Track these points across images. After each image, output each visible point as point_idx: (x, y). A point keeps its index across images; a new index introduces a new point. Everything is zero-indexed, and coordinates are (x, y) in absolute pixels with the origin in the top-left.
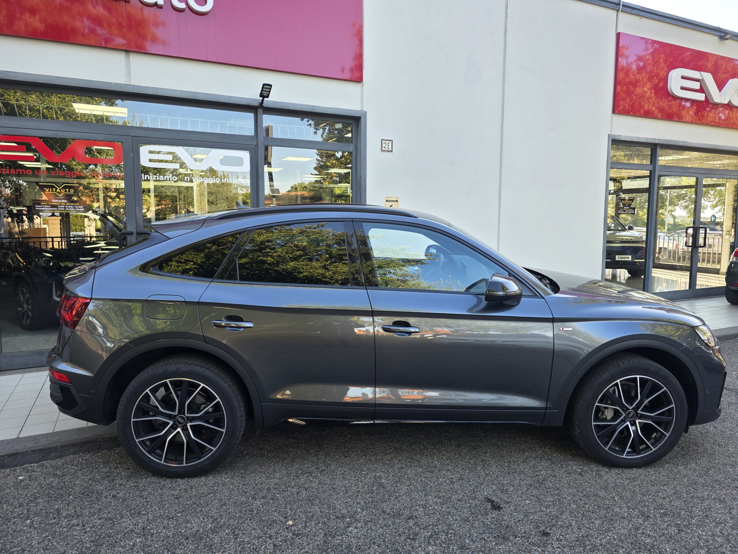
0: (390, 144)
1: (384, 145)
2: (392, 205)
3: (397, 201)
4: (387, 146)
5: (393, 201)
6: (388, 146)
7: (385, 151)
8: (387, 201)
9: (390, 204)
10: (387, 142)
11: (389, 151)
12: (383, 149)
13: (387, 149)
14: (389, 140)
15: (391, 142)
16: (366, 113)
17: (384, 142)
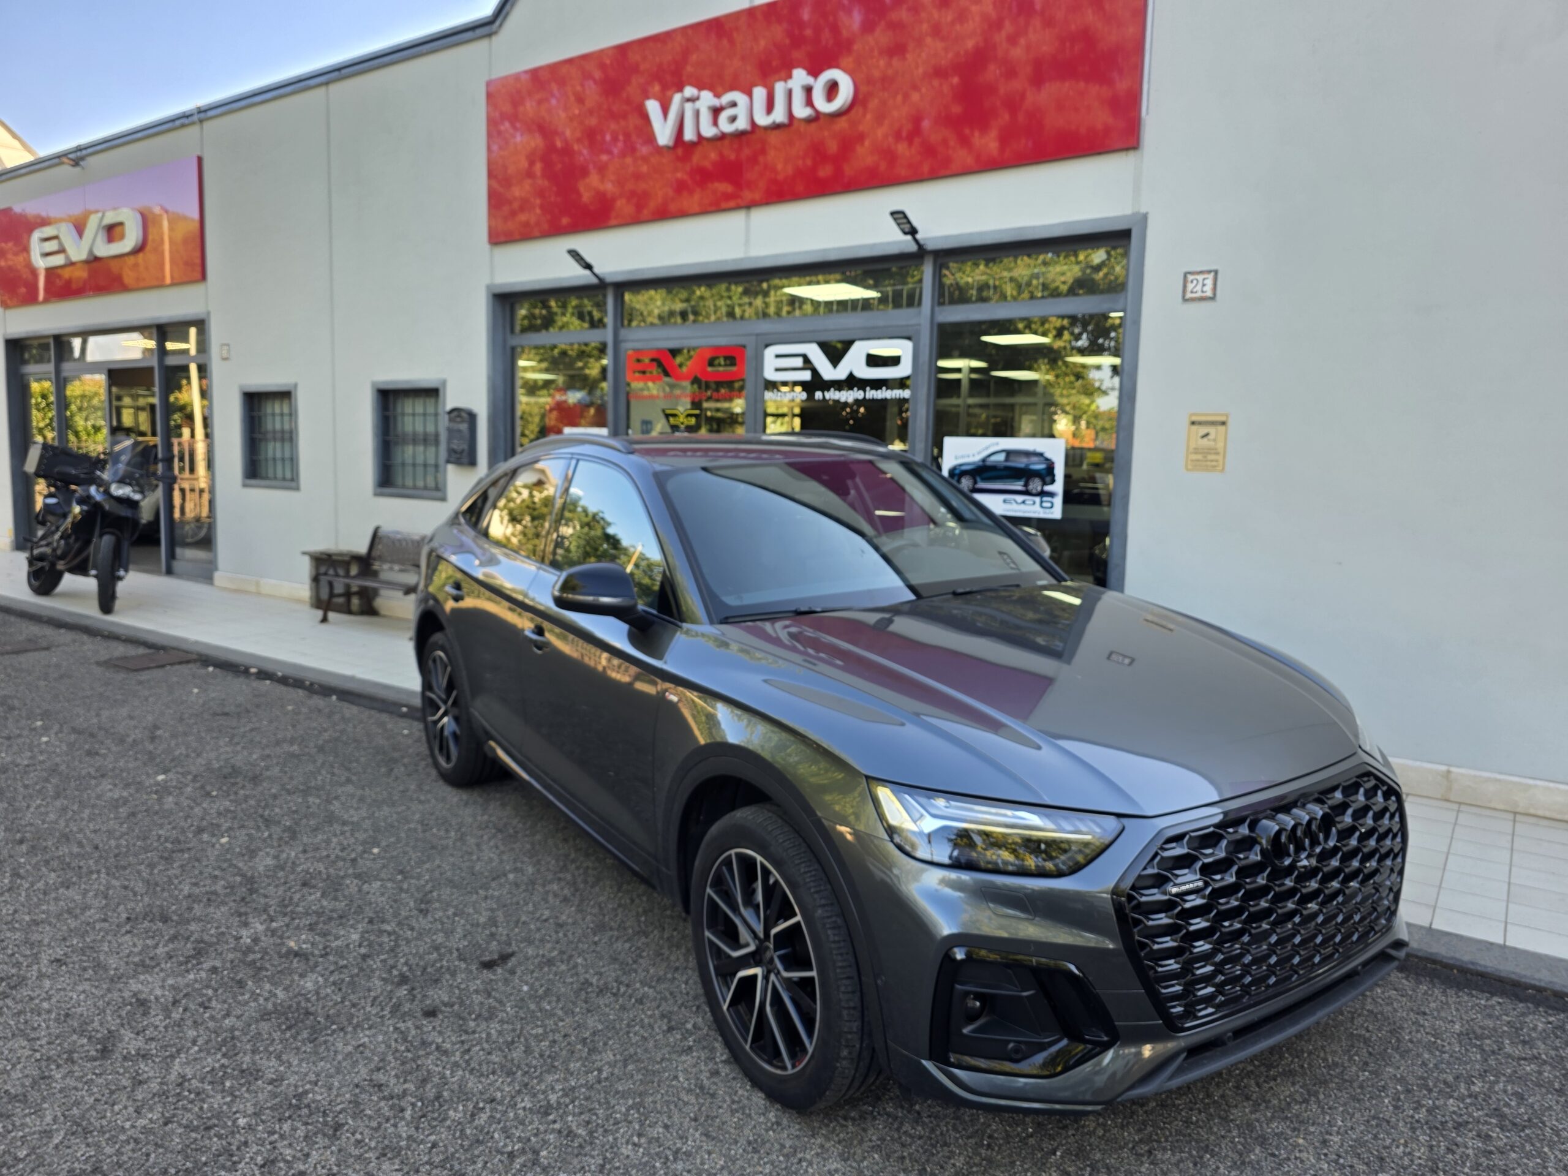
0: (1209, 283)
1: (1190, 286)
2: (1207, 435)
3: (1223, 423)
4: (1199, 288)
5: (1213, 423)
6: (1204, 285)
7: (1193, 300)
8: (1193, 423)
9: (1203, 430)
10: (1200, 277)
11: (1203, 299)
12: (1209, 294)
13: (1199, 294)
14: (1209, 272)
15: (1212, 275)
16: (1145, 218)
17: (1190, 277)
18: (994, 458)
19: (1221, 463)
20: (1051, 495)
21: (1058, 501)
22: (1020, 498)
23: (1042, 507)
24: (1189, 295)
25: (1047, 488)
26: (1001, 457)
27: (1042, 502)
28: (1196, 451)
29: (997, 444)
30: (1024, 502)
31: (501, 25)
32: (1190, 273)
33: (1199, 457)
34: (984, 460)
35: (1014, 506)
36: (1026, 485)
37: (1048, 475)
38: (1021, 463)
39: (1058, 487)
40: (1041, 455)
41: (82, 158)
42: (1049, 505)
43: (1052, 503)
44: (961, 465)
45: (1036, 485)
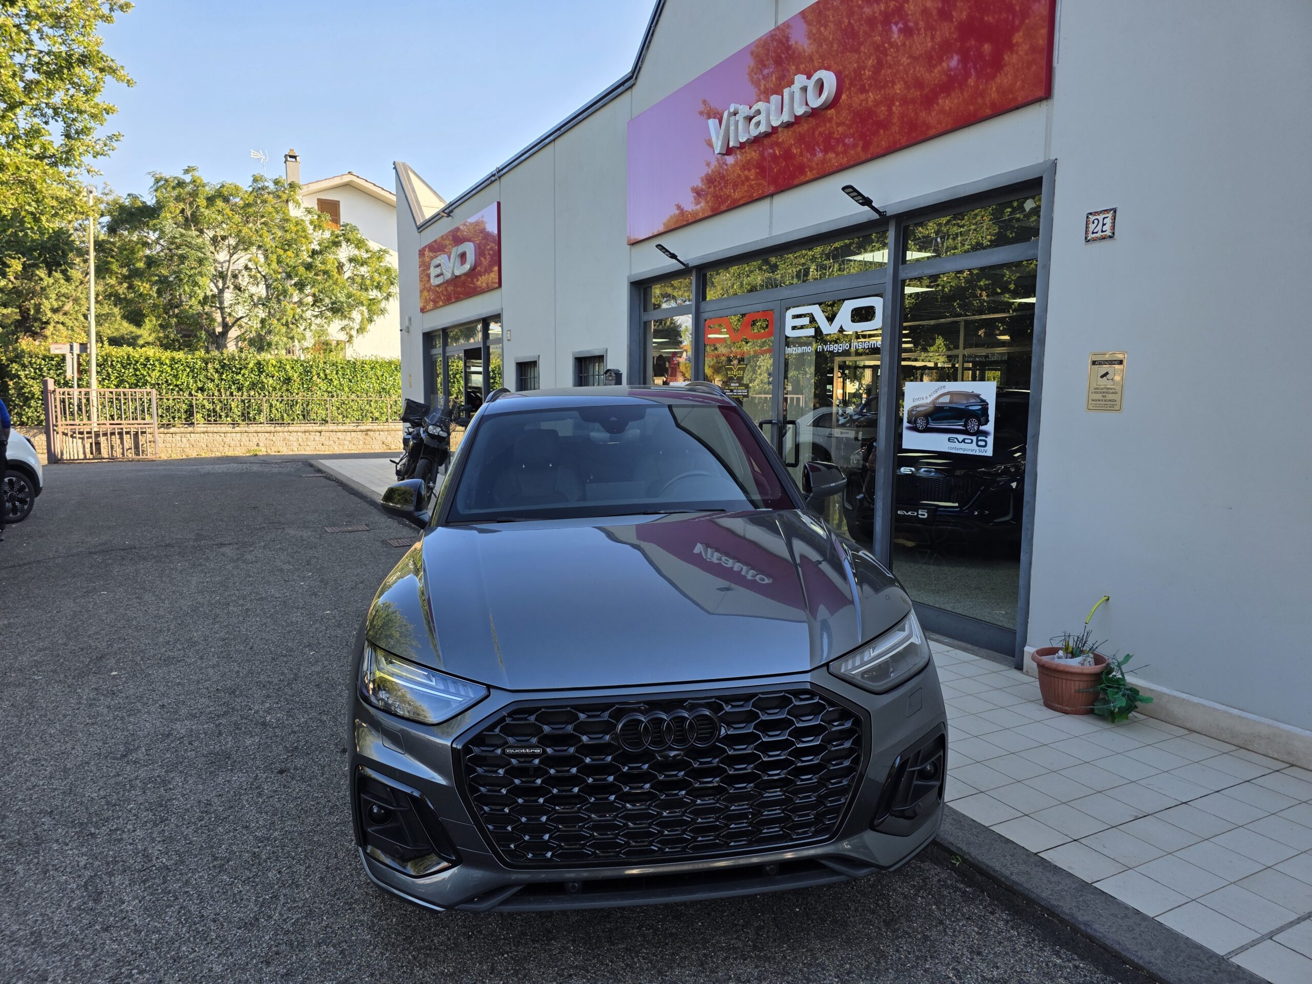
0: (1108, 221)
1: (1092, 227)
2: (1107, 373)
3: (1120, 362)
4: (1099, 228)
5: (1111, 362)
6: (1104, 225)
7: (1094, 240)
8: (1094, 363)
9: (1105, 368)
10: (1100, 217)
11: (1103, 238)
12: (1108, 233)
13: (1099, 234)
14: (1107, 211)
15: (1110, 215)
16: (1054, 164)
17: (1092, 218)
18: (942, 400)
19: (1118, 403)
20: (986, 434)
21: (990, 440)
22: (961, 437)
23: (978, 445)
24: (1091, 236)
25: (982, 428)
26: (946, 399)
27: (978, 441)
28: (1097, 390)
29: (944, 387)
30: (964, 441)
31: (636, 78)
32: (1091, 214)
33: (1099, 396)
34: (934, 402)
35: (957, 445)
36: (965, 425)
37: (982, 415)
38: (962, 403)
39: (990, 427)
40: (978, 396)
41: (452, 211)
42: (983, 443)
43: (986, 442)
44: (917, 407)
45: (973, 425)
